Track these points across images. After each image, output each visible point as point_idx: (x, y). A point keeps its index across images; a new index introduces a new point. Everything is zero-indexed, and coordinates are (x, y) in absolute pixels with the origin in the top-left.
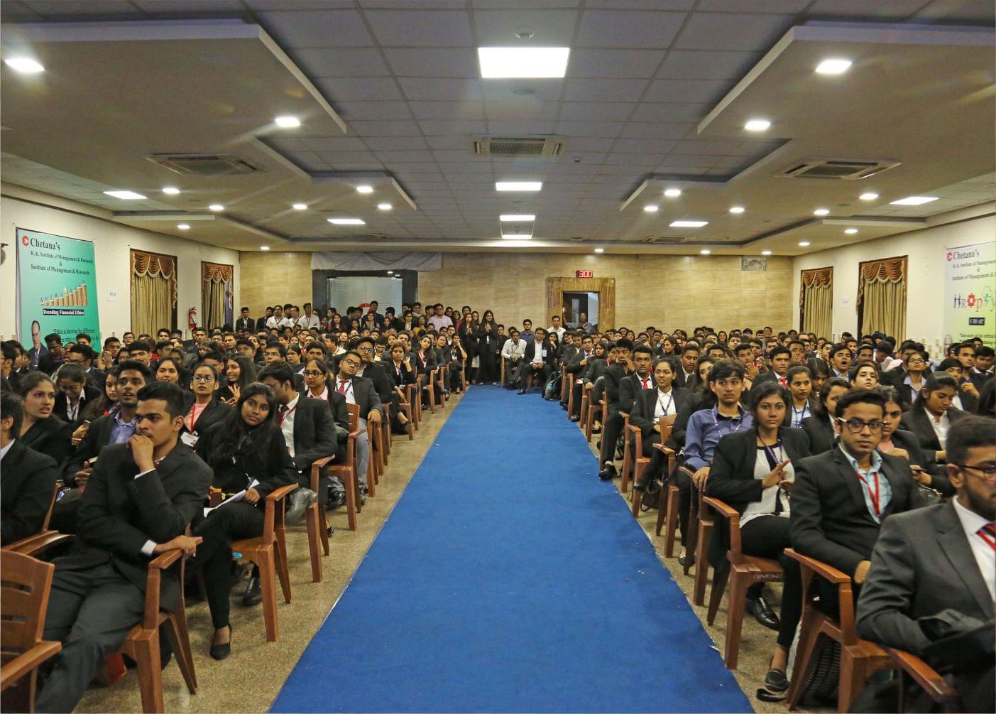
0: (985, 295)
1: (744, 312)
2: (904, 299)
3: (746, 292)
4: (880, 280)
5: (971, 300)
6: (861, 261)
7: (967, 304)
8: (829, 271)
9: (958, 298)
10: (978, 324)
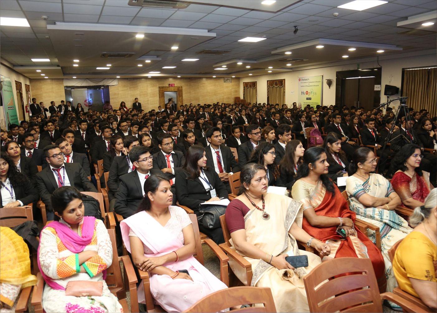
0: (311, 91)
1: (225, 97)
2: (284, 92)
3: (226, 90)
4: (275, 86)
5: (307, 93)
6: (268, 80)
7: (305, 94)
8: (255, 83)
9: (303, 92)
10: (309, 99)
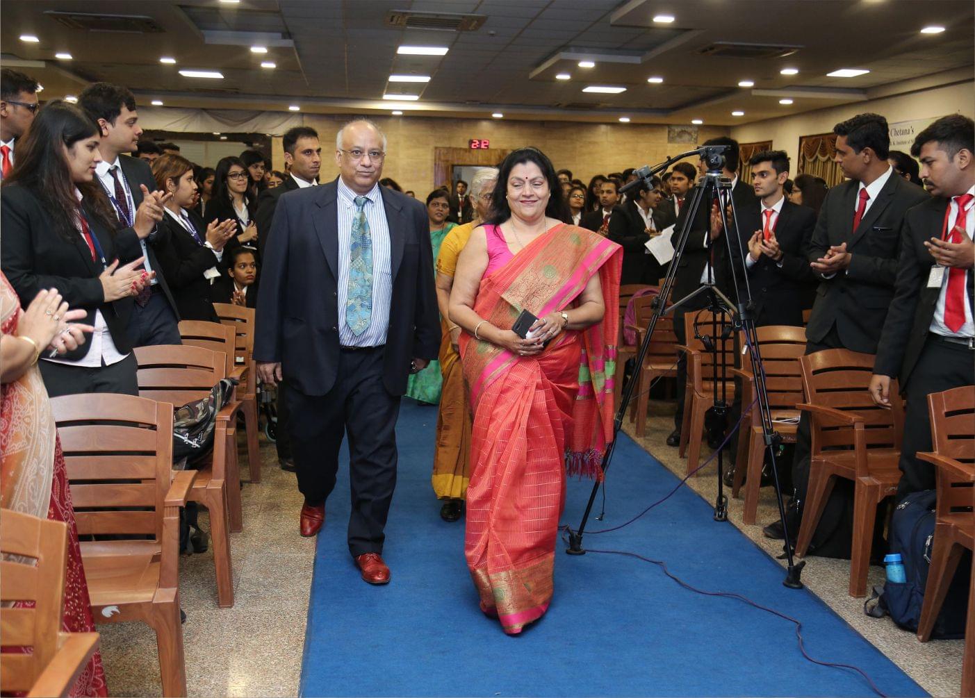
4: (820, 157)
6: (802, 135)
8: (768, 146)
